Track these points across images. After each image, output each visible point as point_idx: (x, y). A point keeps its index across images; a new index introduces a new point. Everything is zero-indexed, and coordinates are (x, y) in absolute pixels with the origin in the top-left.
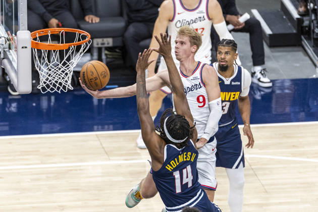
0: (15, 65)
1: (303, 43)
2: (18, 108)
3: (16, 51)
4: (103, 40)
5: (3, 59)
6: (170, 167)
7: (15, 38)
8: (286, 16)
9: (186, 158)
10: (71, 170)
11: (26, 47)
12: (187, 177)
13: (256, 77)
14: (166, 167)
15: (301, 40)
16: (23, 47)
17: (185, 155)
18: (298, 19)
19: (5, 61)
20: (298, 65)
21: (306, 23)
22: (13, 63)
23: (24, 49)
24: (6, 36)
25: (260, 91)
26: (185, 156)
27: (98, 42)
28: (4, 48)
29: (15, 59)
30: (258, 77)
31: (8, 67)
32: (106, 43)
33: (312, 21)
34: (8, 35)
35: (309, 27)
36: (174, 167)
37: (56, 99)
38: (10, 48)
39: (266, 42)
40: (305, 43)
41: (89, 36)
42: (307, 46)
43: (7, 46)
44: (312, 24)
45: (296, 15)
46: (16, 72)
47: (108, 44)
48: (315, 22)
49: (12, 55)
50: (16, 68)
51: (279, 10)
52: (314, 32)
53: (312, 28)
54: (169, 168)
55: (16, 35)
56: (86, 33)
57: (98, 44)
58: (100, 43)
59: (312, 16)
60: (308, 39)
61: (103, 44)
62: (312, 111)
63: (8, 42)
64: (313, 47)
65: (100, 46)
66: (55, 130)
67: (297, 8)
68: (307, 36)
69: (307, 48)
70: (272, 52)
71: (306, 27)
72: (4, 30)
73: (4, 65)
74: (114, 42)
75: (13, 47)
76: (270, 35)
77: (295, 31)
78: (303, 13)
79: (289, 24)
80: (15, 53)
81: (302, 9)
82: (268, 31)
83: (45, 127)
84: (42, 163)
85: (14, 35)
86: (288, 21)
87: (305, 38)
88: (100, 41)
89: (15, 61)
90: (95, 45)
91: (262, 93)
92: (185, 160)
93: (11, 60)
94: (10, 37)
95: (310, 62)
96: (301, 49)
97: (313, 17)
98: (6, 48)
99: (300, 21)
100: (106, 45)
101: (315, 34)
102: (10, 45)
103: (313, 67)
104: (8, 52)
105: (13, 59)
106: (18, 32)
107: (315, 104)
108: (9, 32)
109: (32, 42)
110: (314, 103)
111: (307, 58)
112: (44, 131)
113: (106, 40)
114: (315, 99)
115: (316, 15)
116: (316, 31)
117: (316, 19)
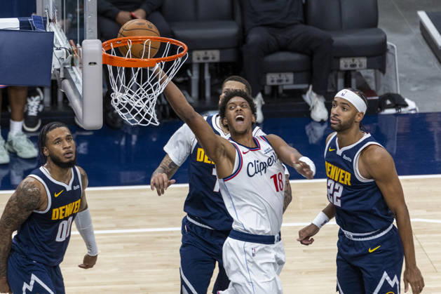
0: (79, 88)
2: (89, 148)
3: (80, 68)
4: (206, 53)
5: (64, 79)
7: (81, 49)
10: (159, 238)
11: (95, 63)
16: (90, 63)
19: (66, 82)
22: (77, 85)
23: (92, 66)
24: (68, 46)
27: (198, 56)
28: (64, 64)
29: (80, 78)
31: (70, 91)
32: (211, 57)
34: (71, 45)
37: (139, 138)
38: (73, 64)
41: (186, 48)
43: (68, 60)
46: (81, 99)
47: (213, 58)
49: (76, 74)
50: (81, 93)
55: (81, 45)
56: (182, 45)
57: (199, 59)
58: (201, 57)
61: (206, 58)
63: (70, 56)
65: (202, 61)
66: (137, 180)
72: (66, 38)
73: (65, 89)
74: (221, 55)
75: (77, 62)
80: (80, 71)
83: (125, 175)
84: (118, 227)
85: (78, 45)
88: (201, 53)
89: (79, 83)
90: (195, 60)
93: (74, 80)
94: (74, 48)
98: (68, 64)
100: (211, 60)
102: (72, 59)
104: (70, 71)
105: (76, 79)
106: (84, 42)
108: (72, 41)
109: (104, 57)
112: (122, 181)
113: (210, 53)
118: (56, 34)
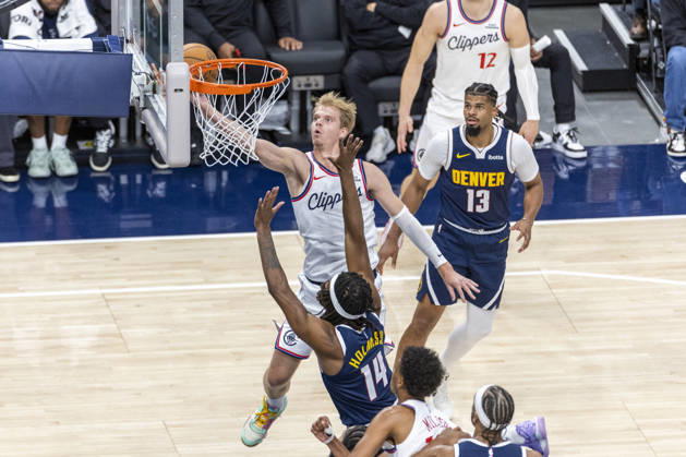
0: (163, 120)
1: (639, 86)
2: (168, 189)
3: (164, 96)
4: (308, 79)
5: (144, 108)
7: (164, 74)
8: (611, 40)
10: (254, 294)
11: (181, 90)
12: (380, 370)
13: (562, 141)
14: (351, 363)
15: (636, 80)
16: (176, 90)
18: (630, 45)
19: (147, 113)
20: (629, 122)
21: (644, 53)
22: (160, 116)
23: (179, 93)
24: (149, 71)
25: (567, 164)
27: (300, 82)
28: (145, 92)
29: (163, 108)
30: (564, 142)
31: (152, 123)
32: (314, 83)
33: (654, 51)
34: (152, 69)
35: (649, 59)
36: (361, 360)
37: (230, 176)
38: (154, 92)
39: (577, 83)
40: (643, 85)
41: (286, 72)
42: (646, 92)
43: (150, 87)
44: (654, 55)
45: (627, 40)
46: (165, 131)
47: (317, 85)
48: (659, 51)
49: (159, 102)
50: (164, 124)
51: (600, 31)
52: (656, 67)
53: (654, 60)
54: (355, 364)
55: (164, 69)
56: (280, 67)
57: (299, 86)
58: (303, 83)
59: (653, 42)
60: (648, 79)
61: (308, 85)
62: (653, 198)
63: (152, 82)
64: (656, 92)
65: (303, 88)
66: (228, 227)
67: (628, 28)
68: (645, 74)
69: (644, 94)
70: (588, 100)
71: (645, 59)
72: (146, 61)
73: (145, 119)
74: (326, 82)
75: (160, 88)
76: (584, 72)
77: (625, 66)
78: (639, 37)
79: (617, 54)
80: (163, 99)
81: (637, 30)
82: (581, 65)
83: (211, 221)
84: (207, 282)
85: (161, 69)
86: (614, 49)
87: (643, 79)
88: (303, 80)
89: (162, 113)
90: (295, 87)
91: (571, 168)
93: (157, 110)
94: (156, 73)
95: (651, 118)
96: (634, 95)
97: (656, 43)
98: (149, 91)
99: (634, 50)
100: (313, 88)
101: (658, 71)
102: (154, 86)
103: (655, 124)
104: (151, 98)
105: (159, 108)
106: (168, 66)
107: (658, 187)
108: (153, 65)
109: (192, 82)
110: (656, 185)
111: (646, 111)
112: (209, 229)
113: (313, 79)
114: (659, 179)
115: (660, 40)
116: (661, 65)
117: (660, 46)
118: (134, 57)
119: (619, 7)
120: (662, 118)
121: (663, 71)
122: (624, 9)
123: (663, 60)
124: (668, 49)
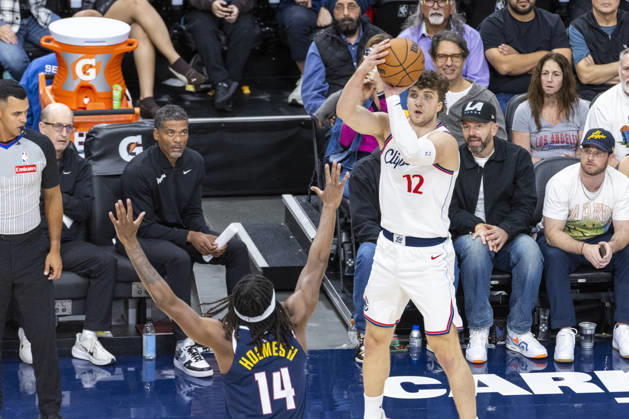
1: (326, 285)
6: (247, 362)
8: (294, 234)
9: (277, 351)
12: (283, 388)
14: (241, 362)
17: (276, 346)
20: (315, 325)
26: (275, 349)
33: (342, 246)
35: (336, 256)
36: (255, 362)
42: (333, 292)
44: (342, 251)
48: (347, 247)
51: (282, 224)
52: (344, 265)
53: (342, 258)
54: (246, 364)
59: (341, 237)
60: (335, 277)
62: (340, 409)
64: (343, 292)
68: (332, 273)
69: (331, 294)
76: (263, 268)
79: (301, 250)
82: (260, 261)
86: (298, 245)
87: (329, 276)
92: (275, 354)
95: (338, 320)
97: (344, 239)
101: (347, 269)
103: (343, 328)
107: (346, 397)
110: (343, 394)
111: (332, 313)
114: (346, 388)
115: (349, 235)
116: (350, 263)
117: (349, 242)
119: (304, 199)
120: (349, 321)
121: (352, 269)
122: (309, 201)
123: (352, 257)
124: (357, 246)
